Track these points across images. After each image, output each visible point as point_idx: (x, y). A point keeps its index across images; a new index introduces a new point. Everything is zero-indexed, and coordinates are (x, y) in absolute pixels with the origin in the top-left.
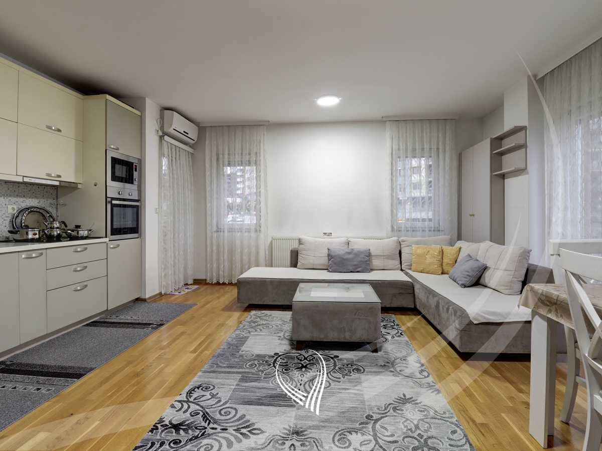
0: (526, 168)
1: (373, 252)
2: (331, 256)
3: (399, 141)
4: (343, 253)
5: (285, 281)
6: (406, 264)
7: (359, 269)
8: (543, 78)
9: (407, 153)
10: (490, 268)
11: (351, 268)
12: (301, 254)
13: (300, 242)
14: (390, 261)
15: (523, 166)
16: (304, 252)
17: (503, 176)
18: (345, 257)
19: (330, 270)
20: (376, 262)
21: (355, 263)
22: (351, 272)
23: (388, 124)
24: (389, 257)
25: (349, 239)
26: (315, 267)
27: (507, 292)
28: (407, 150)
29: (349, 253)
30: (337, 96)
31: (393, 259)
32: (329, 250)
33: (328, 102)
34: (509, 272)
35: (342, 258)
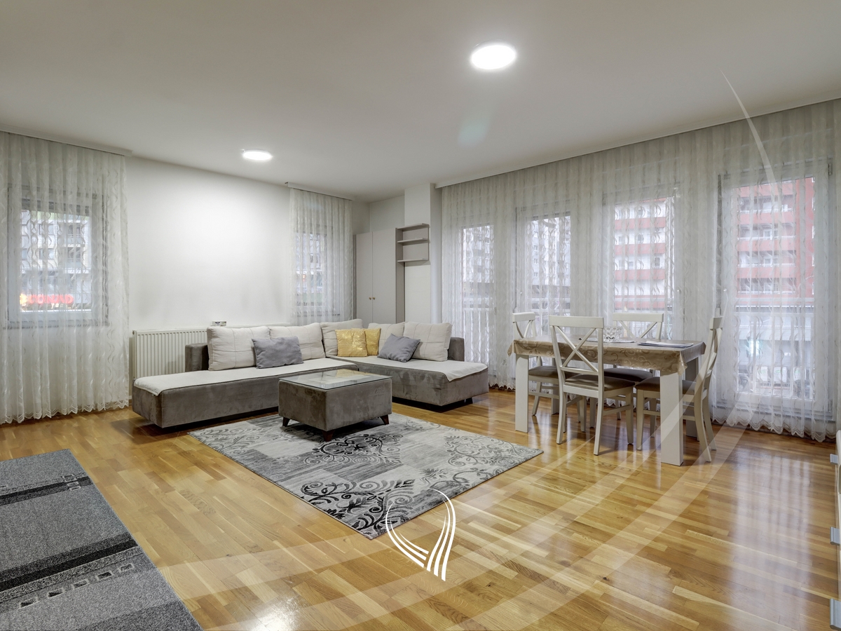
0: (429, 260)
1: (301, 340)
2: (260, 349)
3: (304, 214)
4: (275, 343)
5: (231, 385)
6: (330, 351)
7: (293, 361)
8: (441, 189)
9: (311, 229)
10: (422, 343)
11: (285, 361)
12: (215, 350)
13: (210, 333)
14: (317, 348)
15: (427, 258)
16: (220, 348)
17: (404, 264)
18: (278, 349)
19: (262, 366)
20: (305, 352)
21: (289, 354)
22: (285, 365)
23: (292, 192)
24: (314, 345)
25: (270, 327)
26: (237, 366)
27: (441, 359)
28: (311, 224)
29: (281, 343)
30: (271, 153)
31: (319, 347)
32: (254, 341)
33: (258, 157)
34: (440, 344)
35: (275, 350)
